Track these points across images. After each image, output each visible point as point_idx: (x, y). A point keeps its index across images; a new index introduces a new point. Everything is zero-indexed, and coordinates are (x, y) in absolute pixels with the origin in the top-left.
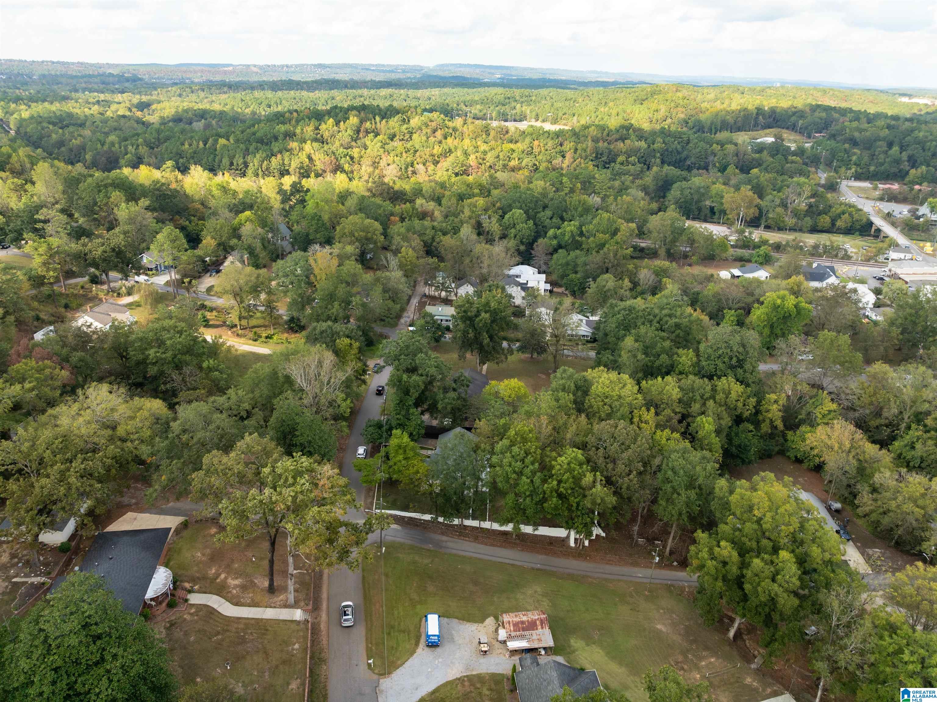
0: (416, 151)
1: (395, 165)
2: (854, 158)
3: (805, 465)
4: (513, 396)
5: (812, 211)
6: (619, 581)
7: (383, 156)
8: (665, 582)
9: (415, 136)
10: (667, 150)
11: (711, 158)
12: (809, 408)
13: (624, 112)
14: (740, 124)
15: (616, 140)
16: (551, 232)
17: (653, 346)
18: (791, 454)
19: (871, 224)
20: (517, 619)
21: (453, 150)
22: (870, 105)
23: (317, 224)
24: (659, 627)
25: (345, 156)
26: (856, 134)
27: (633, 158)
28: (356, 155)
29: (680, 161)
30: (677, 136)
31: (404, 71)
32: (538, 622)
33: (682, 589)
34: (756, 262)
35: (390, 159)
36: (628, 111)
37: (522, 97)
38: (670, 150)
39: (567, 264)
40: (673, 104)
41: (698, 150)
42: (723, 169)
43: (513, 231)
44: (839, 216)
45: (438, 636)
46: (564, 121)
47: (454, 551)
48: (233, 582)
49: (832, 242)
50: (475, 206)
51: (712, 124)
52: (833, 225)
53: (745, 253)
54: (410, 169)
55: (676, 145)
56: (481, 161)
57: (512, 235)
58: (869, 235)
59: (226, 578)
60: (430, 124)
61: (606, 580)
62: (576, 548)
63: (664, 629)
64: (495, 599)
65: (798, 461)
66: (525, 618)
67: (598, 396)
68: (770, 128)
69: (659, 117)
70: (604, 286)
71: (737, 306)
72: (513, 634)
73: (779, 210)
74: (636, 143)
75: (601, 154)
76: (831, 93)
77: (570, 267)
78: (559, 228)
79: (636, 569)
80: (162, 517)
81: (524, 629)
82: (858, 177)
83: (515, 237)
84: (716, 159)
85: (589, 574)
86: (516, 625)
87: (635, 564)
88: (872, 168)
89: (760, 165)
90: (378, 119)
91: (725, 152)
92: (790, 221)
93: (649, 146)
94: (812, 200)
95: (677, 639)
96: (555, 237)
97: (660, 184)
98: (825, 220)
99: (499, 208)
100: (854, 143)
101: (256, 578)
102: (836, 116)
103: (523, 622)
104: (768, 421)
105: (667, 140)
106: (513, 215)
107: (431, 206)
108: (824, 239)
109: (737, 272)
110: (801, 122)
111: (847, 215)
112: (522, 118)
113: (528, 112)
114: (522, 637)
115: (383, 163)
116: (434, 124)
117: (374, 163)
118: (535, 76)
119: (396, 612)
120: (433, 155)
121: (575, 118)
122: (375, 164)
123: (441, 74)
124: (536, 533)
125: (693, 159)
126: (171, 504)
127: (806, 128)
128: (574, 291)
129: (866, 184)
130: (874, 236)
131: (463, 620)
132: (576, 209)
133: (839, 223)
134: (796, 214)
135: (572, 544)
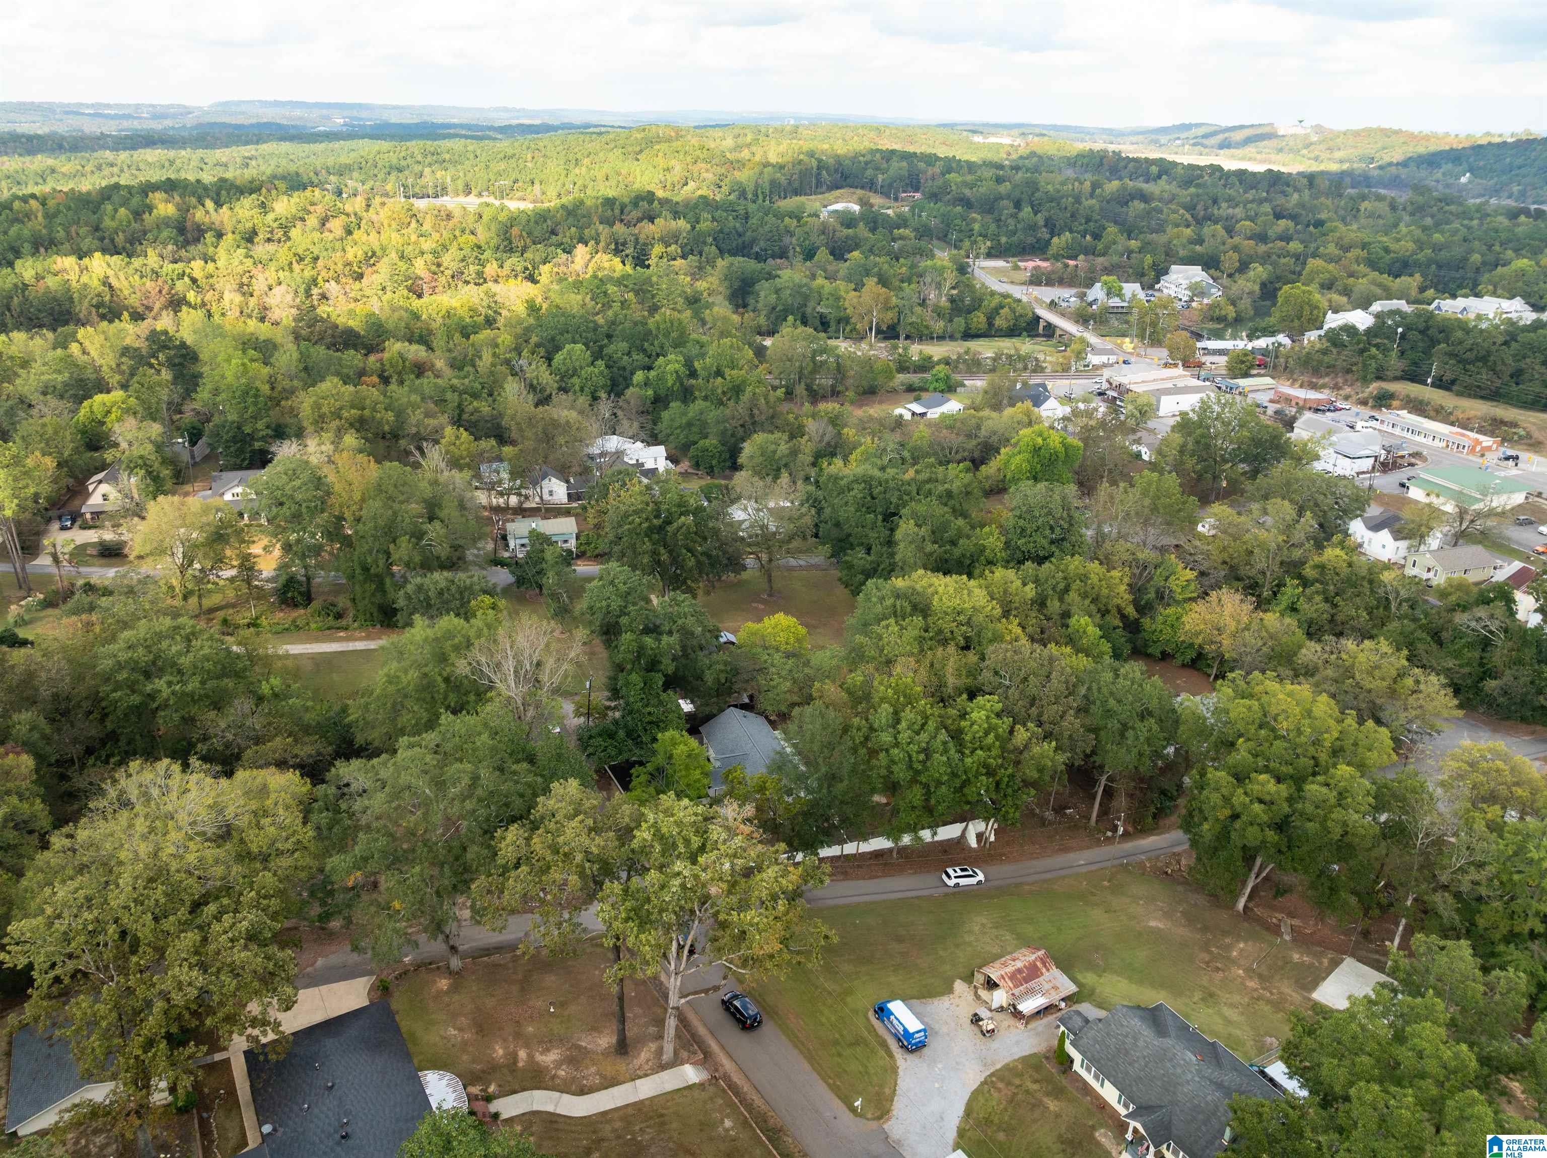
0: (316, 259)
1: (283, 287)
2: (976, 227)
3: (1179, 661)
4: (792, 640)
5: (958, 307)
6: (1064, 877)
7: (254, 272)
8: (1116, 862)
9: (294, 233)
10: (721, 231)
11: (787, 240)
12: (1158, 581)
13: (618, 174)
14: (796, 185)
15: (640, 220)
16: (639, 376)
17: (945, 527)
18: (1155, 650)
19: (1038, 318)
20: (1010, 969)
21: (379, 253)
22: (944, 148)
23: (255, 404)
24: (1153, 924)
25: (181, 276)
26: (967, 192)
27: (673, 247)
28: (197, 274)
29: (744, 248)
30: (729, 207)
31: (155, 117)
32: (1039, 964)
33: (1141, 865)
34: (935, 389)
35: (271, 274)
36: (624, 172)
37: (426, 156)
38: (726, 230)
39: (690, 424)
40: (689, 159)
41: (767, 228)
42: (809, 255)
43: (575, 380)
44: (997, 310)
45: (925, 1030)
46: (519, 194)
47: (831, 902)
48: (548, 1059)
49: (1016, 349)
50: (497, 346)
51: (757, 186)
52: (990, 324)
53: (914, 378)
54: (315, 291)
55: (732, 223)
56: (434, 268)
57: (577, 388)
58: (1038, 335)
59: (531, 1056)
60: (312, 209)
61: (1045, 881)
62: (981, 848)
63: (1161, 926)
64: (941, 953)
65: (1165, 656)
66: (1019, 964)
67: (946, 613)
68: (838, 188)
69: (676, 179)
70: (775, 452)
71: (959, 457)
72: (1016, 991)
73: (918, 310)
74: (673, 223)
75: (624, 244)
76: (888, 132)
77: (694, 429)
78: (649, 368)
79: (1072, 855)
80: (324, 988)
81: (1027, 980)
82: (989, 255)
83: (582, 390)
84: (794, 240)
85: (1019, 880)
86: (1012, 977)
87: (1065, 850)
88: (1004, 240)
89: (857, 246)
90: (210, 204)
91: (806, 229)
92: (939, 326)
93: (693, 228)
94: (955, 292)
95: (1182, 932)
96: (647, 383)
97: (736, 285)
98: (979, 319)
99: (538, 345)
100: (967, 204)
101: (579, 1039)
102: (922, 165)
103: (1019, 971)
104: (1114, 611)
105: (718, 214)
106: (569, 353)
107: (416, 352)
108: (1007, 345)
109: (918, 408)
110: (880, 178)
111: (1006, 310)
112: (441, 191)
113: (449, 180)
114: (1031, 992)
115: (259, 285)
116: (319, 209)
117: (242, 285)
118: (407, 120)
119: (824, 1020)
120: (349, 264)
121: (537, 186)
122: (245, 289)
123: (227, 120)
124: (937, 838)
125: (762, 244)
126: (320, 962)
127: (890, 186)
128: (712, 467)
129: (1000, 263)
130: (1044, 336)
131: (924, 997)
132: (667, 334)
133: (999, 322)
134: (939, 313)
135: (973, 843)
